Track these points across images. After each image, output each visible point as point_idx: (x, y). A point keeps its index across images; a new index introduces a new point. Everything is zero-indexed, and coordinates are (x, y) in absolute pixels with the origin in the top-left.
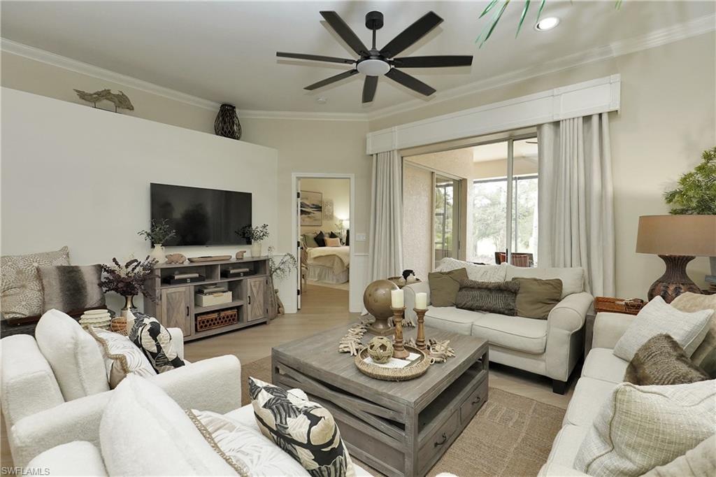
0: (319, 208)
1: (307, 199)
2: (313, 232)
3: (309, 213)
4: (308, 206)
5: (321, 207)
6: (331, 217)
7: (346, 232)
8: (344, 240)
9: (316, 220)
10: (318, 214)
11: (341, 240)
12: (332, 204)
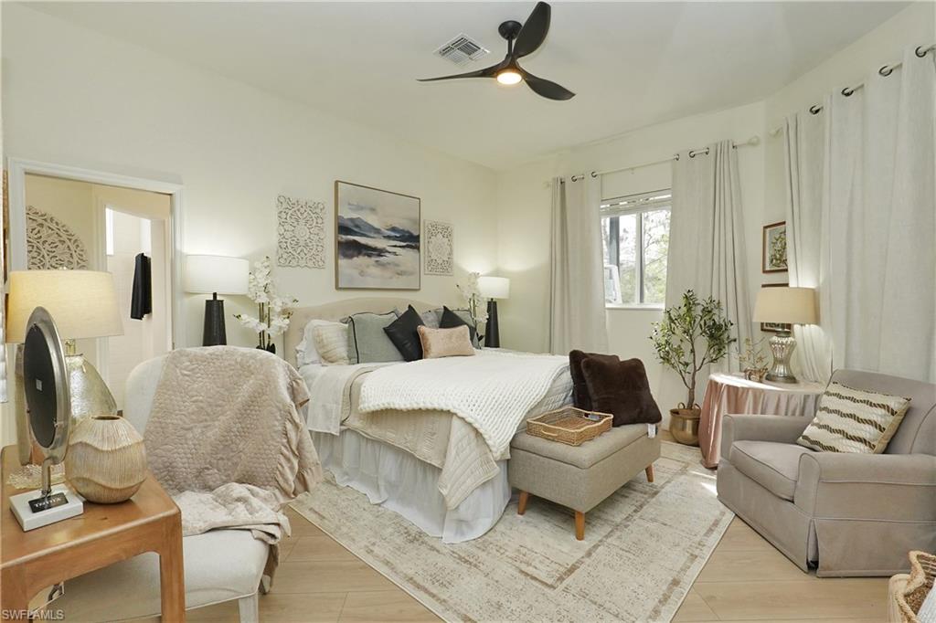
0: (411, 240)
1: (373, 210)
2: (386, 305)
3: (380, 252)
4: (378, 231)
5: (417, 238)
6: (446, 267)
7: (485, 307)
8: (482, 331)
9: (400, 274)
10: (406, 256)
11: (473, 330)
12: (447, 232)
